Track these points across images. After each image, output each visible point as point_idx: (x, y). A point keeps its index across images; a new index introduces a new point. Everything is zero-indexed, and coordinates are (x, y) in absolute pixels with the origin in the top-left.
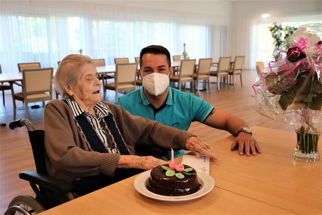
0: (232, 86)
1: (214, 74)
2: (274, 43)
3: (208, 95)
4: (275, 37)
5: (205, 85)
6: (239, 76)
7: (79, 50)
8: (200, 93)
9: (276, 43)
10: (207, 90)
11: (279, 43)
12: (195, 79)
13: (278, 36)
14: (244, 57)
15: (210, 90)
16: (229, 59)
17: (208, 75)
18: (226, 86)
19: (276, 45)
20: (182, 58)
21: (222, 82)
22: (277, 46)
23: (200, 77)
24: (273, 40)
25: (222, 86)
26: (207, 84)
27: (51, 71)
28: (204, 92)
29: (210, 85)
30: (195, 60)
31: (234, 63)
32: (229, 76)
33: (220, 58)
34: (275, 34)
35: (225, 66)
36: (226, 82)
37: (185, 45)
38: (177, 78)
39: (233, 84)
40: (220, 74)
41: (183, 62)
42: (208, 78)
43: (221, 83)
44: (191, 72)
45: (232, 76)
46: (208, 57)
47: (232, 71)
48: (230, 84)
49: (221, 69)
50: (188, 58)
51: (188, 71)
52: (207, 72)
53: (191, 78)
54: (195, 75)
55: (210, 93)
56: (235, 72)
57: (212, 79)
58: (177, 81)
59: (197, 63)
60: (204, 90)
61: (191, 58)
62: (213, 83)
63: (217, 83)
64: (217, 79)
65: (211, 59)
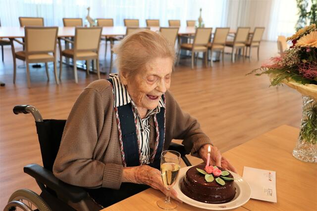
0: (248, 59)
1: (230, 45)
2: (298, 14)
3: (221, 67)
4: (301, 7)
5: (219, 55)
6: (256, 49)
7: (87, 7)
8: (212, 64)
9: (300, 14)
10: (221, 62)
11: (304, 15)
12: (210, 48)
13: (303, 7)
14: (264, 28)
15: (224, 61)
16: (248, 30)
17: (223, 45)
18: (241, 58)
19: (300, 16)
20: (197, 24)
21: (238, 53)
22: (301, 18)
23: (215, 47)
24: (298, 10)
25: (237, 57)
26: (221, 55)
27: (55, 30)
28: (217, 63)
29: (225, 56)
30: (212, 29)
31: (253, 34)
32: (245, 48)
33: (238, 28)
34: (301, 4)
35: (242, 37)
36: (242, 54)
37: (201, 10)
38: (190, 46)
39: (249, 57)
40: (237, 45)
41: (199, 30)
42: (223, 49)
43: (236, 55)
44: (206, 42)
45: (248, 48)
46: (224, 26)
47: (249, 43)
48: (246, 57)
49: (238, 40)
50: (203, 25)
51: (202, 40)
52: (223, 41)
53: (204, 48)
54: (210, 45)
55: (223, 65)
56: (253, 44)
57: (228, 50)
58: (190, 49)
59: (213, 31)
60: (217, 61)
61: (207, 26)
62: (227, 54)
63: (232, 54)
64: (233, 51)
65: (229, 28)
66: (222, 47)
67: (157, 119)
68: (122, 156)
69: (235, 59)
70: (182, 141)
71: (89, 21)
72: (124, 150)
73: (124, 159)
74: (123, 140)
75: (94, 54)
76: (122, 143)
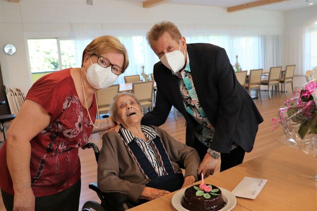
1: (265, 83)
6: (291, 84)
7: (142, 66)
10: (259, 98)
12: (247, 88)
14: (295, 65)
15: (262, 98)
16: (280, 68)
17: (259, 84)
18: (278, 93)
21: (274, 89)
23: (251, 86)
25: (274, 93)
26: (259, 92)
27: (117, 87)
28: (256, 99)
29: (262, 93)
30: (247, 71)
31: (285, 71)
32: (280, 84)
33: (271, 68)
35: (276, 75)
36: (277, 90)
37: (237, 57)
39: (284, 92)
40: (271, 83)
42: (260, 87)
43: (272, 91)
45: (283, 84)
46: (257, 68)
47: (283, 80)
48: (282, 92)
49: (271, 78)
50: (241, 69)
52: (258, 81)
54: (247, 85)
55: (261, 101)
56: (286, 80)
57: (263, 87)
59: (248, 73)
61: (243, 69)
62: (265, 91)
63: (268, 91)
64: (268, 87)
65: (262, 69)
66: (258, 86)
69: (272, 95)
71: (144, 77)
75: (149, 103)
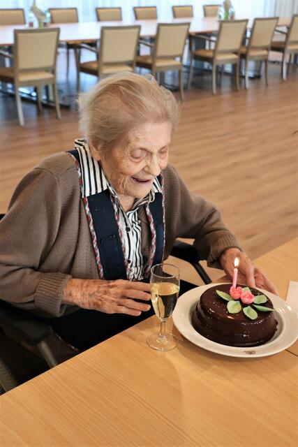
1: (278, 48)
3: (262, 89)
5: (260, 66)
8: (248, 82)
10: (263, 78)
12: (243, 56)
15: (268, 77)
17: (267, 49)
20: (222, 12)
21: (292, 61)
23: (252, 53)
25: (291, 69)
26: (263, 64)
28: (256, 80)
29: (271, 67)
30: (247, 21)
33: (294, 17)
38: (210, 54)
40: (290, 48)
41: (224, 25)
42: (267, 56)
43: (288, 64)
44: (236, 45)
46: (268, 15)
49: (293, 38)
50: (232, 15)
51: (230, 41)
52: (267, 43)
53: (235, 56)
54: (244, 50)
55: (267, 85)
57: (275, 56)
58: (210, 60)
59: (250, 25)
60: (257, 77)
62: (274, 62)
63: (282, 63)
64: (283, 57)
65: (277, 18)
66: (265, 52)
67: (151, 210)
68: (99, 271)
69: (287, 73)
70: (194, 240)
71: (36, 15)
72: (102, 262)
73: (102, 275)
74: (98, 247)
75: (49, 75)
76: (98, 251)
